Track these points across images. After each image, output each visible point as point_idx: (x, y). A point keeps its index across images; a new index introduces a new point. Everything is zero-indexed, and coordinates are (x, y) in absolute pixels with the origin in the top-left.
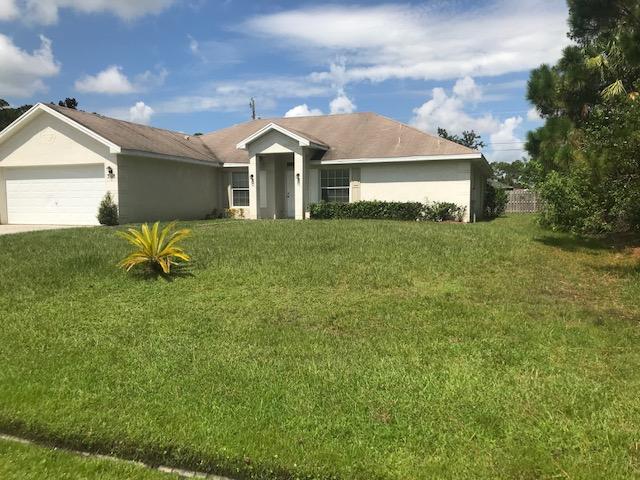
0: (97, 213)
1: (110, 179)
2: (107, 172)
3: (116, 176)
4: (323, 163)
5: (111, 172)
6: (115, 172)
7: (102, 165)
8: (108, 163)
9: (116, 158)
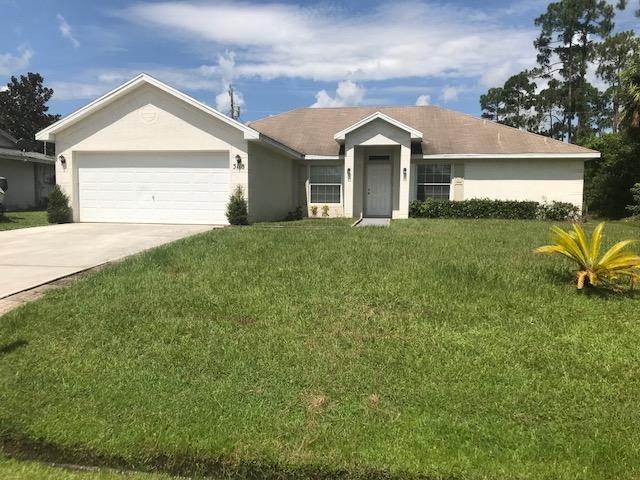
0: (226, 210)
1: (237, 170)
2: (233, 161)
3: (246, 166)
4: (425, 157)
5: (239, 161)
6: (245, 161)
7: (226, 153)
8: (234, 151)
9: (246, 146)
